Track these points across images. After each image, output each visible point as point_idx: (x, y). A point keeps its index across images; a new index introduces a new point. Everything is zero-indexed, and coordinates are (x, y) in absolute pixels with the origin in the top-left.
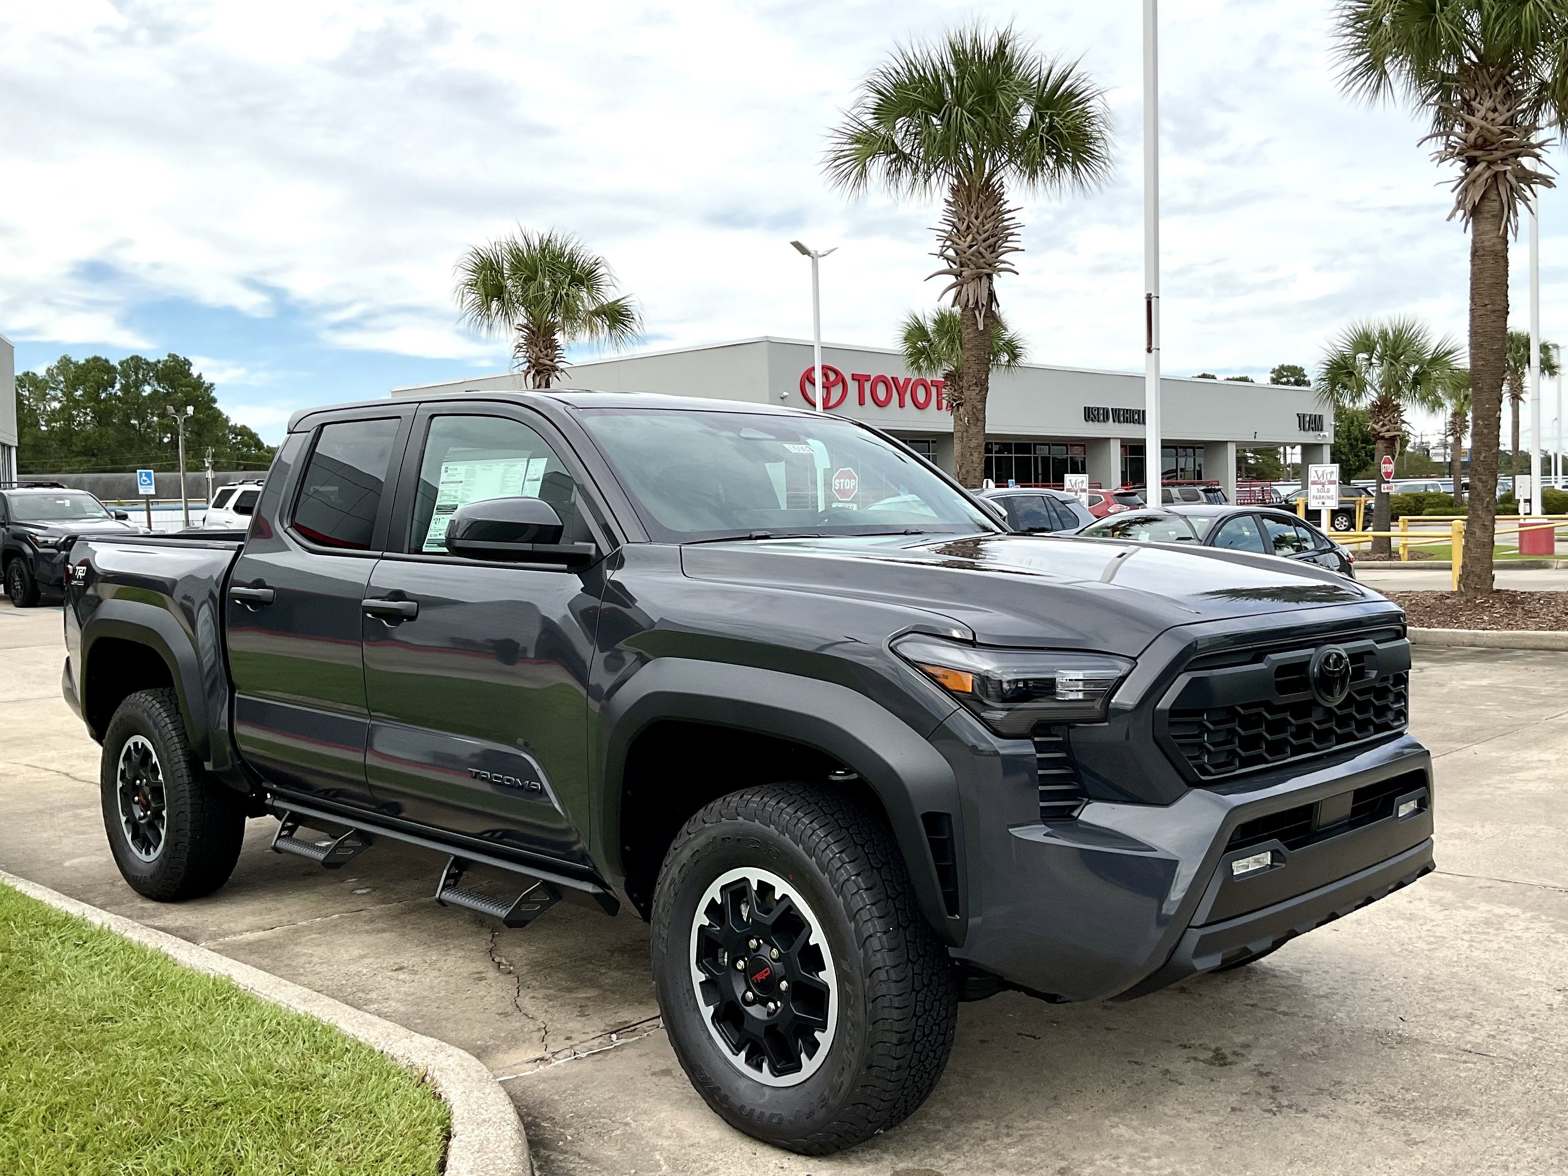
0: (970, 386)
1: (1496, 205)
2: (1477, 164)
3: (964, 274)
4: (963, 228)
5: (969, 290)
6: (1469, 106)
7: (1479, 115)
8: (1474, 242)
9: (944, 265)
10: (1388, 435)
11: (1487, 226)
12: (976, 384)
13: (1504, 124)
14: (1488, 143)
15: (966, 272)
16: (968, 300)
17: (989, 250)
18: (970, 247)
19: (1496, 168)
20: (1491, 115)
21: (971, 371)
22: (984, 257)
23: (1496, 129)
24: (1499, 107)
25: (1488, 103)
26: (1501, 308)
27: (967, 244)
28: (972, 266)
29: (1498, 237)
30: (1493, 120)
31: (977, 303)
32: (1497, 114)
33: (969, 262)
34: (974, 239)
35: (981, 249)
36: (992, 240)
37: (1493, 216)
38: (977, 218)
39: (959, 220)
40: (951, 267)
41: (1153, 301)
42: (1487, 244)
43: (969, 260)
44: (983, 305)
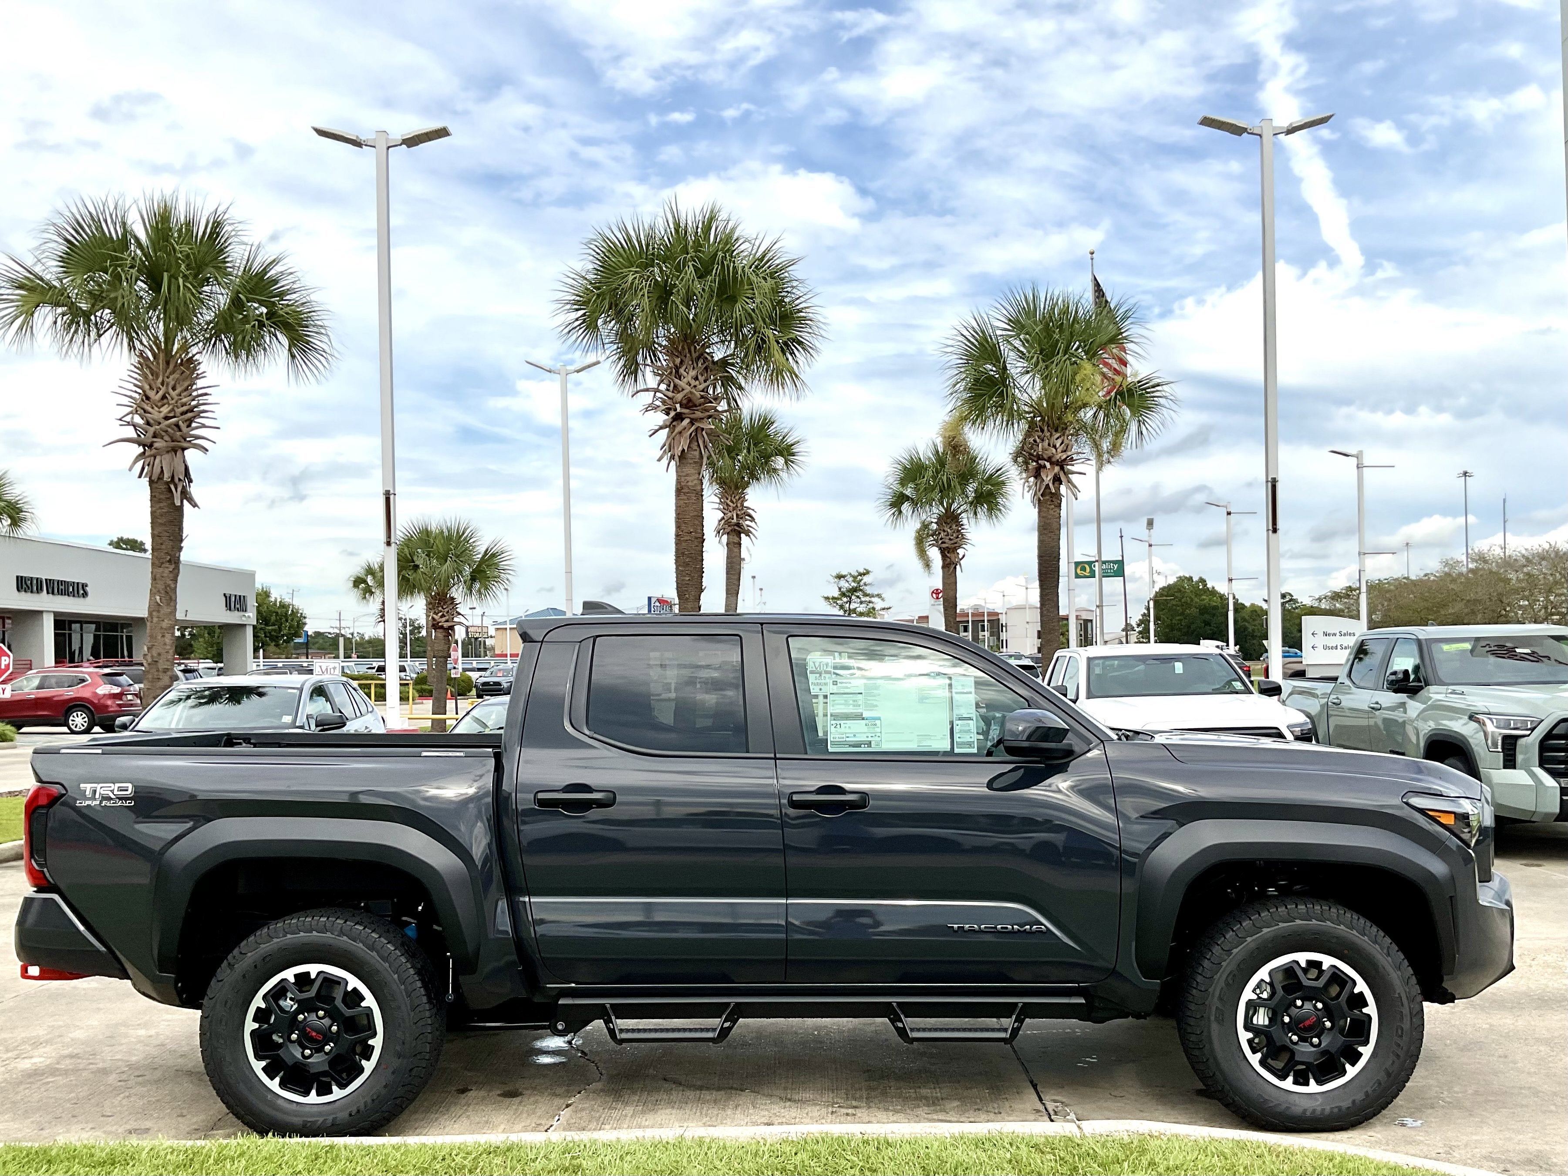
0: (162, 563)
1: (697, 453)
2: (682, 420)
3: (156, 445)
4: (155, 397)
5: (164, 462)
6: (677, 372)
7: (685, 380)
8: (678, 482)
9: (131, 433)
10: (446, 625)
11: (689, 470)
12: (170, 561)
13: (703, 391)
14: (691, 404)
15: (159, 444)
16: (162, 471)
17: (186, 424)
18: (167, 418)
19: (697, 424)
20: (693, 383)
21: (163, 547)
22: (180, 430)
23: (698, 394)
24: (700, 377)
25: (693, 373)
26: (700, 535)
27: (162, 415)
28: (167, 438)
29: (698, 479)
30: (695, 386)
31: (173, 477)
32: (697, 382)
33: (163, 434)
34: (173, 410)
35: (180, 423)
36: (190, 415)
37: (695, 463)
38: (174, 389)
39: (151, 388)
40: (139, 436)
41: (392, 497)
42: (690, 484)
43: (166, 431)
44: (180, 480)
